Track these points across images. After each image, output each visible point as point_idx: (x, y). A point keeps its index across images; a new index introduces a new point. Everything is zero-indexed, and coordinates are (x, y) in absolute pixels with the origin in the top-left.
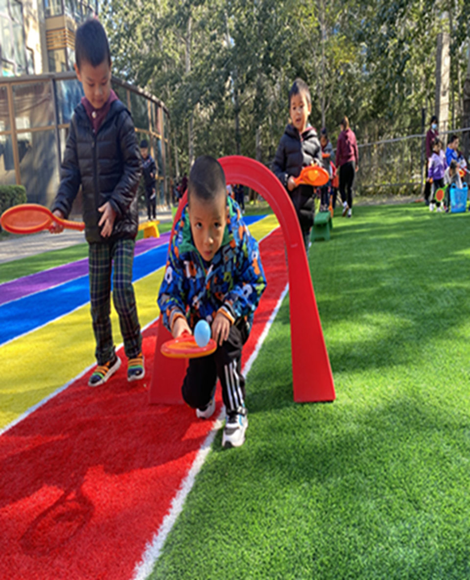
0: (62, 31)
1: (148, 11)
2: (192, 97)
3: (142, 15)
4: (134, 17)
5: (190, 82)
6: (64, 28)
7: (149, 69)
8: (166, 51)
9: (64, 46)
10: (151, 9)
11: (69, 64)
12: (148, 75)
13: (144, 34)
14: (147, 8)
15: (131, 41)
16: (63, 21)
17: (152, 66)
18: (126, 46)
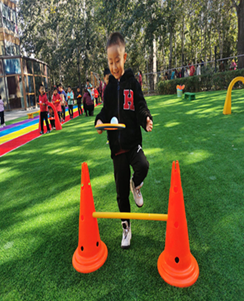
0: (2, 34)
1: (39, 20)
2: (59, 59)
3: (37, 22)
4: (33, 23)
5: (58, 52)
6: (2, 32)
7: (40, 45)
8: (48, 37)
9: (2, 39)
10: (40, 19)
11: (6, 47)
12: (40, 48)
13: (38, 28)
14: (39, 18)
15: (32, 32)
16: (2, 29)
17: (42, 44)
18: (30, 34)
